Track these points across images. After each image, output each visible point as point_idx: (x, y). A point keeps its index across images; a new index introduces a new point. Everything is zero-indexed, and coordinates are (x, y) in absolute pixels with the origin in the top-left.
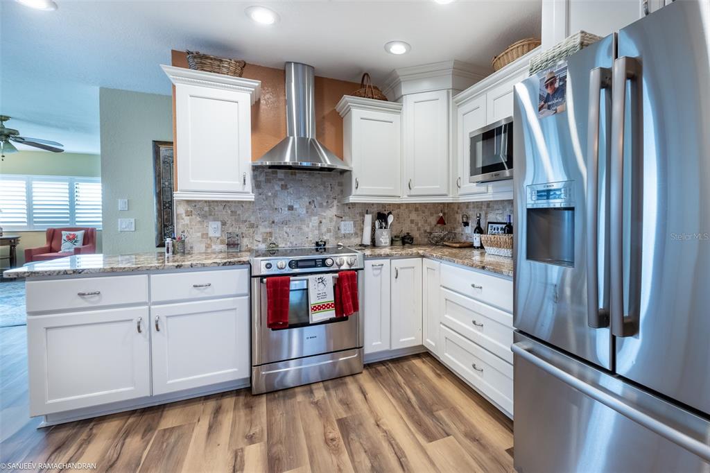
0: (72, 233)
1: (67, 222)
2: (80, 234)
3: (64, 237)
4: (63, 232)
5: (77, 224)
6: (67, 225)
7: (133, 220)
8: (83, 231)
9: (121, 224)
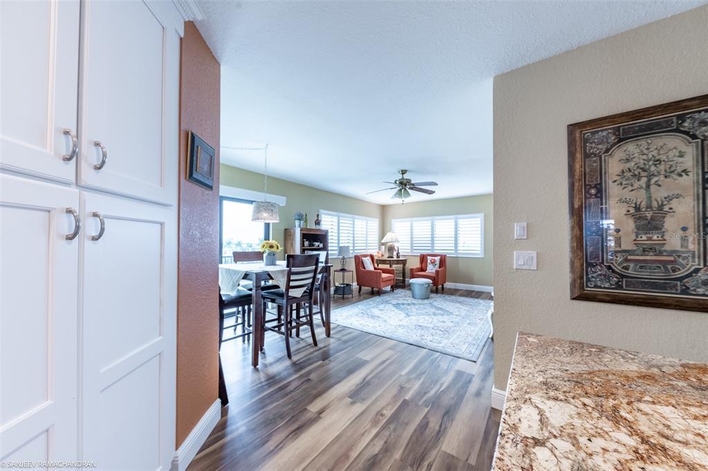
0: (433, 258)
1: (429, 250)
2: (438, 259)
3: (429, 261)
4: (429, 257)
5: (436, 251)
6: (429, 252)
7: (534, 254)
8: (439, 257)
9: (518, 260)
